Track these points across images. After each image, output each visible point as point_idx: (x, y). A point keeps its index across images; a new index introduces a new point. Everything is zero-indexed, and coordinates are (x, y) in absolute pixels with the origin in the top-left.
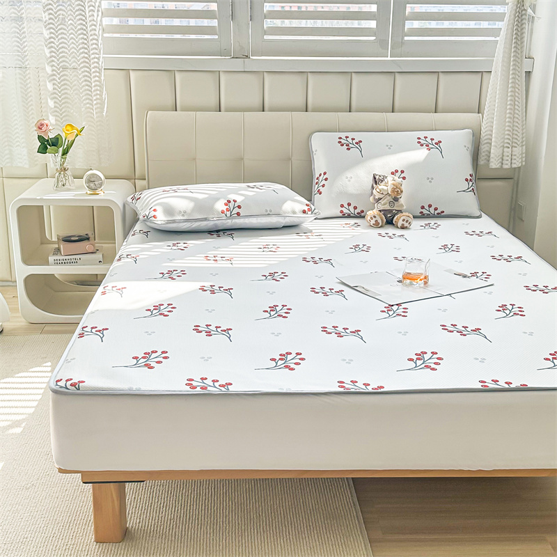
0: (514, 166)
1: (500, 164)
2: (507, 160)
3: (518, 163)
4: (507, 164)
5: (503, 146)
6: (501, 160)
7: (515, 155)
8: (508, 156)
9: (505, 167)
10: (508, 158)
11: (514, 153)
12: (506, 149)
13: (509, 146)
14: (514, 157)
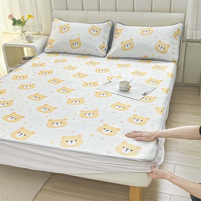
0: (198, 39)
1: (192, 37)
2: (195, 36)
3: (199, 38)
4: (195, 38)
5: (193, 29)
6: (192, 36)
7: (198, 34)
8: (195, 34)
9: (194, 39)
10: (195, 35)
11: (198, 33)
12: (194, 31)
13: (196, 30)
14: (198, 35)
